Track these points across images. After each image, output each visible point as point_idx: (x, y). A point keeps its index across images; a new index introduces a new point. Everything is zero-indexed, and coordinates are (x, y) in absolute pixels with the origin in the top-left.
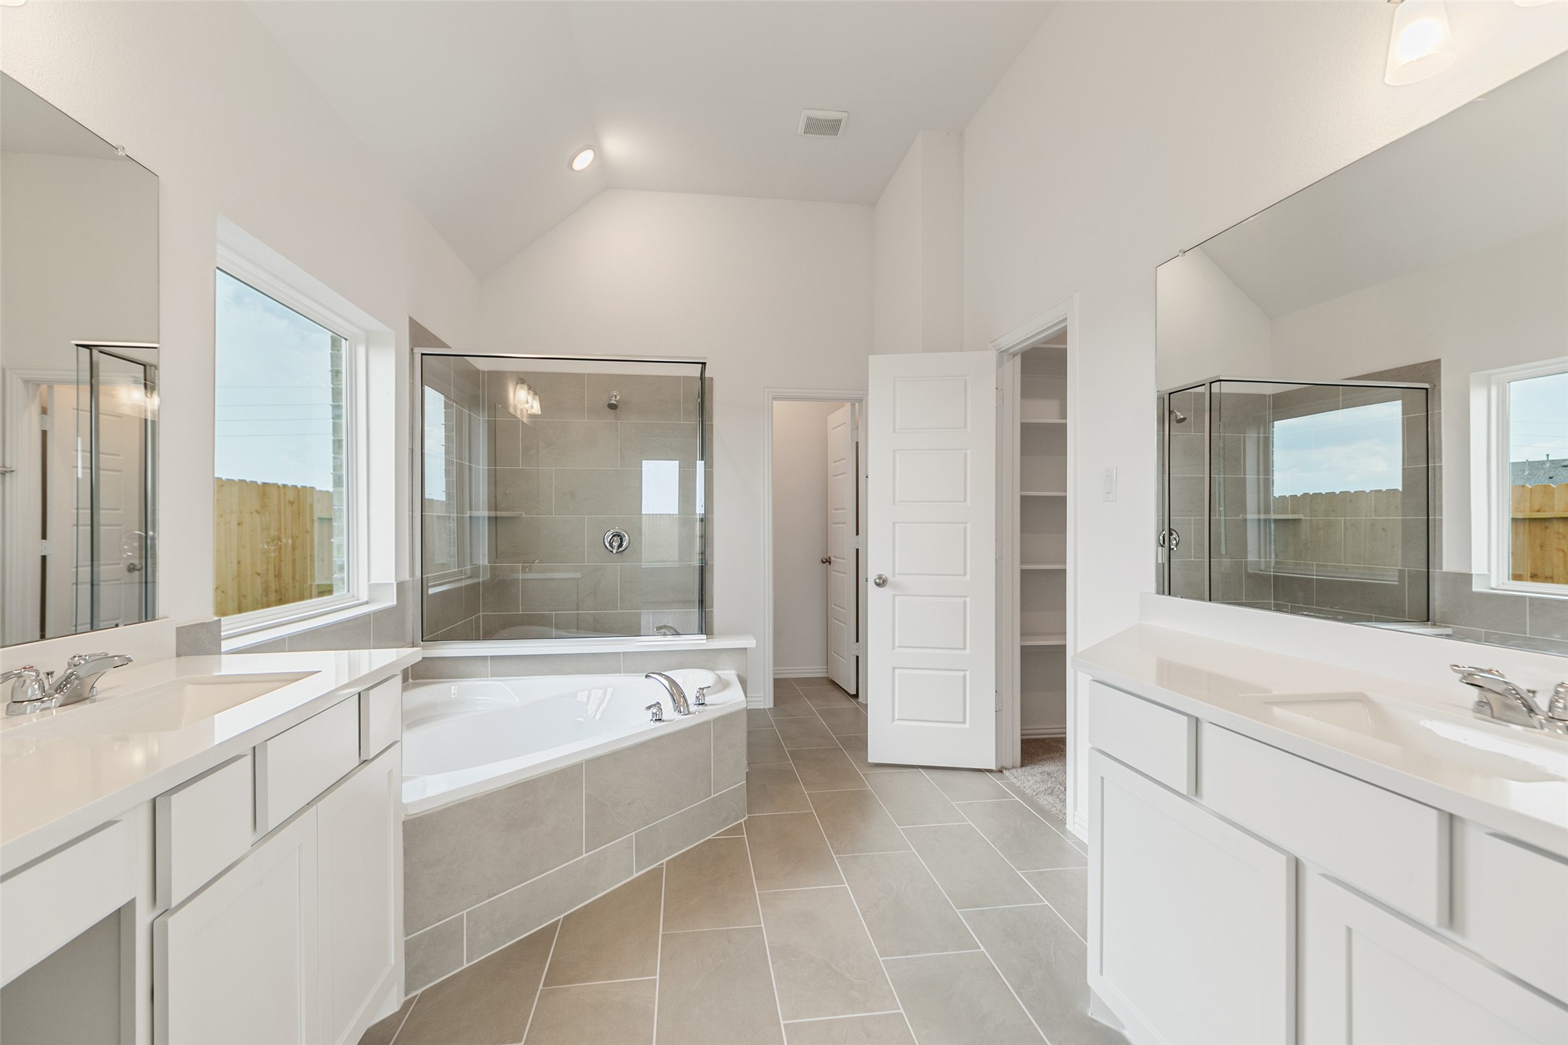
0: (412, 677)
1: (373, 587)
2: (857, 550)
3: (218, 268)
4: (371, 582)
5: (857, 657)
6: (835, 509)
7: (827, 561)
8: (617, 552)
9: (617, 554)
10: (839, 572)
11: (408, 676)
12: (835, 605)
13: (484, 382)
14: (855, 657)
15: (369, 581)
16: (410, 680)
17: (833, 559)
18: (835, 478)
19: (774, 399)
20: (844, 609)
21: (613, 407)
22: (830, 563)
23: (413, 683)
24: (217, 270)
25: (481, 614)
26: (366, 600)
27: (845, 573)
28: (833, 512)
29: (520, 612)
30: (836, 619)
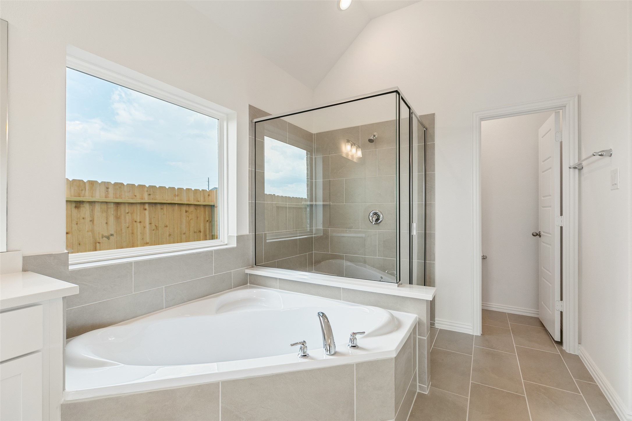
0: (249, 282)
1: (229, 237)
2: (561, 228)
3: (67, 67)
4: (228, 235)
5: (561, 313)
6: (544, 197)
7: (538, 235)
8: (375, 224)
9: (375, 225)
10: (547, 244)
11: (248, 282)
12: (544, 267)
13: (314, 139)
14: (560, 312)
15: (228, 234)
16: (249, 284)
17: (542, 233)
18: (544, 173)
19: (482, 119)
20: (550, 272)
21: (371, 141)
22: (540, 236)
23: (250, 286)
24: (67, 68)
25: (313, 252)
26: (226, 243)
27: (550, 245)
28: (543, 198)
29: (330, 253)
30: (544, 278)
